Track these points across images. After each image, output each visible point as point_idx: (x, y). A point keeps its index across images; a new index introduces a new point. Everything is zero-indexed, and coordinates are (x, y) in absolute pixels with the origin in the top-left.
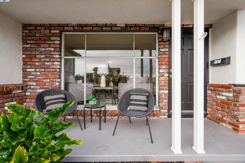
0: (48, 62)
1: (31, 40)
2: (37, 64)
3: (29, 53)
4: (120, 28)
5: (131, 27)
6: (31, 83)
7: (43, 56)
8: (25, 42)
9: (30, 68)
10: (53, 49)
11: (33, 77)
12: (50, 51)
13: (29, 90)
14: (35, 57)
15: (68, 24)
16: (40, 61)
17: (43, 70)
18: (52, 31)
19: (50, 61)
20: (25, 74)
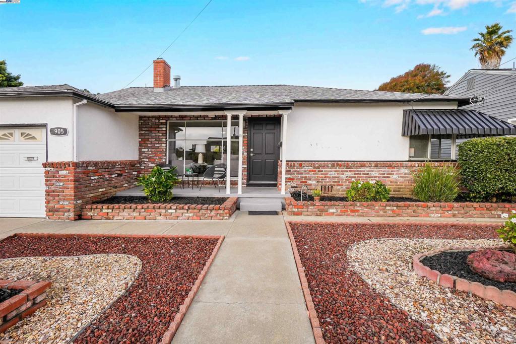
0: (157, 144)
1: (145, 128)
2: (149, 145)
3: (144, 137)
4: (211, 118)
5: (219, 117)
6: (145, 160)
7: (154, 140)
8: (140, 129)
9: (145, 149)
10: (161, 135)
11: (147, 155)
12: (159, 136)
13: (143, 165)
14: (148, 141)
15: (172, 116)
16: (152, 143)
17: (154, 150)
18: (161, 121)
19: (158, 143)
20: (141, 153)
